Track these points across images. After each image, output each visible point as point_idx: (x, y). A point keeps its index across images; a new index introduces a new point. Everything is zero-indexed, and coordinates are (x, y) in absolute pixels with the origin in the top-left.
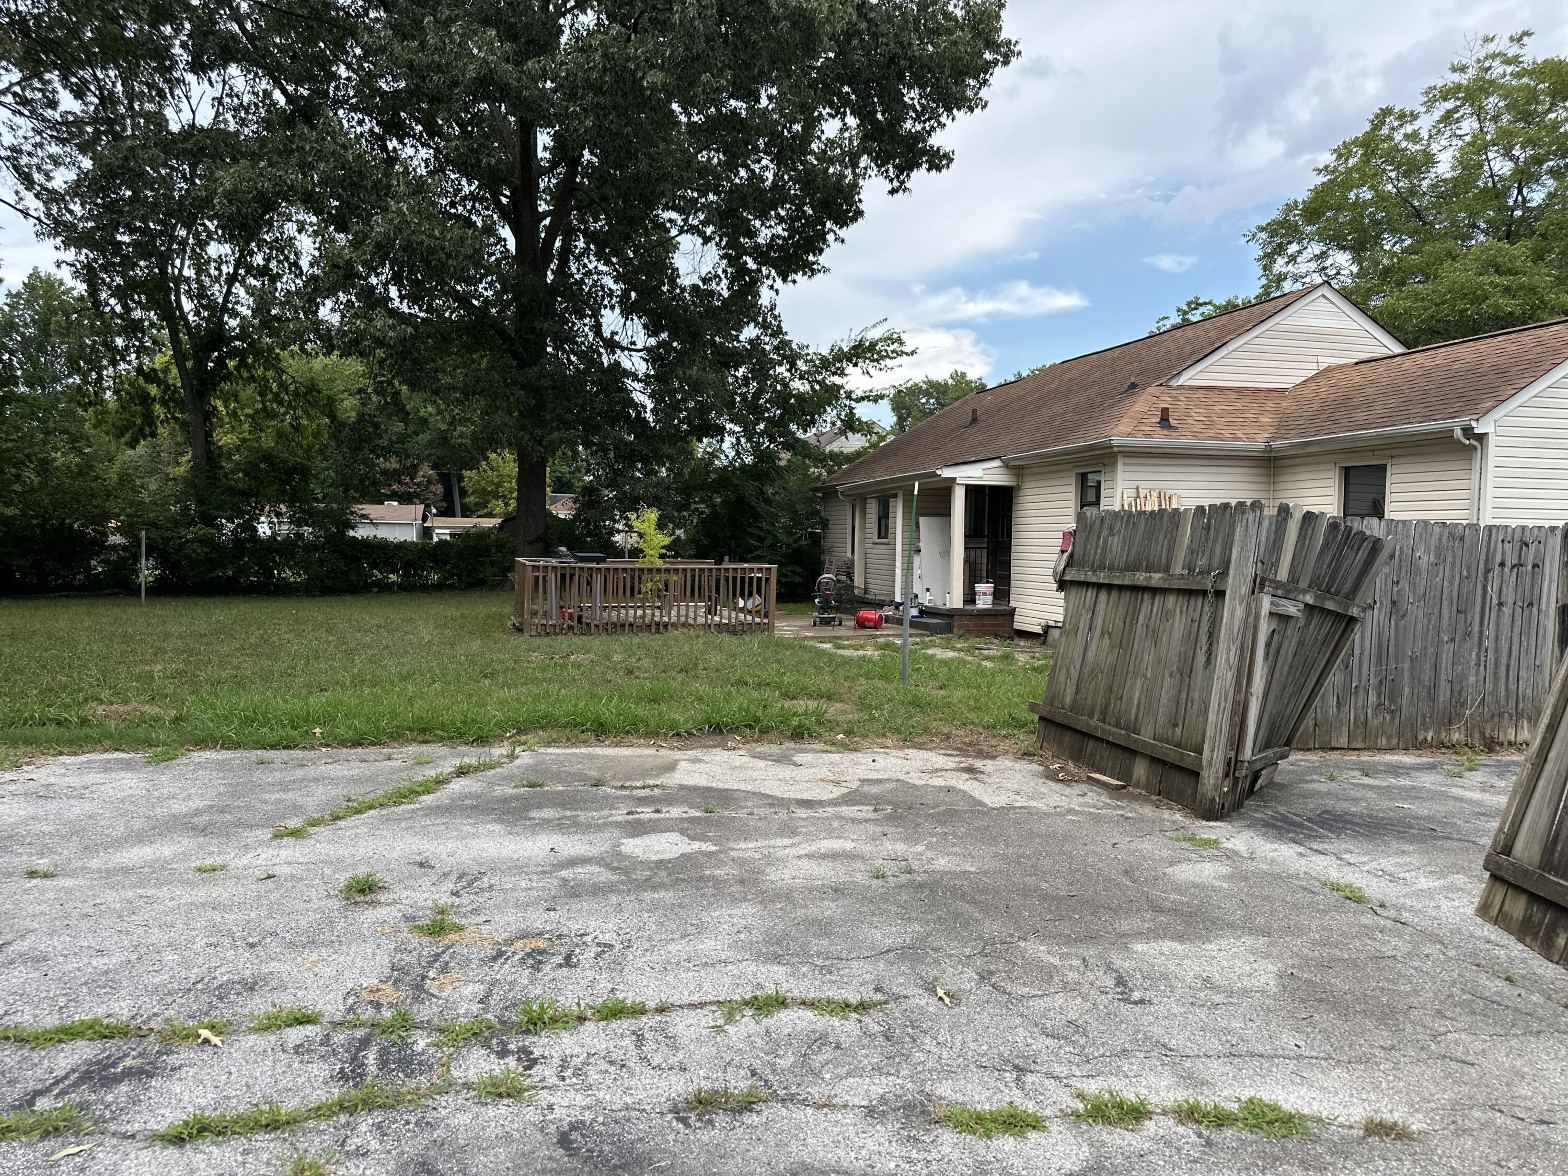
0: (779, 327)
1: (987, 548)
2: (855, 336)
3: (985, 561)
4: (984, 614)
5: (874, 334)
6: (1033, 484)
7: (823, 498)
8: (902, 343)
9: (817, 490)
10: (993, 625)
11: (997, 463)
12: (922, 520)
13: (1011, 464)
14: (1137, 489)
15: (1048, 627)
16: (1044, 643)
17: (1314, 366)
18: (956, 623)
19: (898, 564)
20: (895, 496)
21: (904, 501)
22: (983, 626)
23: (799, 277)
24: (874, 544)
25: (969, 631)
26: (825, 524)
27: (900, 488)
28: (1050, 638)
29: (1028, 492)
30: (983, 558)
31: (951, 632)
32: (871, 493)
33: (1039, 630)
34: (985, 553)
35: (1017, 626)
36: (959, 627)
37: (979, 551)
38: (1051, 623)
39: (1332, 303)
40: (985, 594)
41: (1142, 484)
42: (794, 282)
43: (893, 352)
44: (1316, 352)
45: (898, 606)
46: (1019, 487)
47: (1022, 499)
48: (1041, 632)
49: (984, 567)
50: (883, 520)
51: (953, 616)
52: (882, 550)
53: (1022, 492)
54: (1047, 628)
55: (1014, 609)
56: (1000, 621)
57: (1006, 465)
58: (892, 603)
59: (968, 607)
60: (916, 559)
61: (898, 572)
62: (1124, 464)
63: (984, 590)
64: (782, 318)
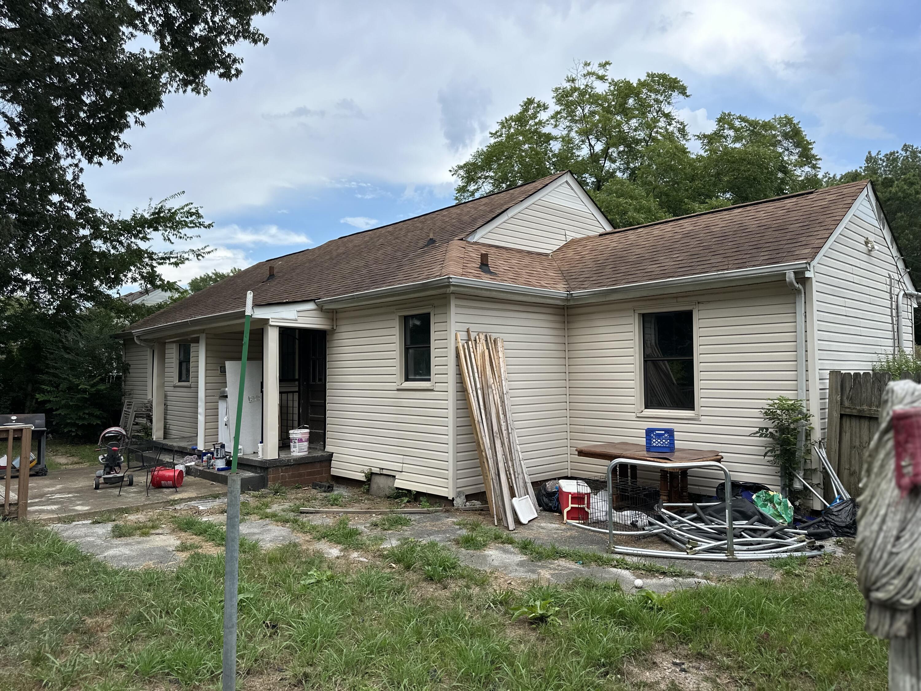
0: (82, 194)
1: (299, 392)
2: (155, 204)
3: (296, 404)
4: (300, 462)
5: (174, 204)
6: (350, 328)
7: (124, 345)
8: (199, 216)
9: (117, 336)
10: (310, 474)
11: (311, 306)
12: (228, 364)
13: (326, 307)
14: (468, 331)
15: (372, 474)
16: (368, 491)
17: (563, 238)
18: (271, 476)
19: (201, 410)
20: (197, 341)
21: (207, 345)
22: (300, 475)
23: (104, 160)
24: (175, 387)
25: (284, 484)
26: (125, 368)
27: (203, 331)
28: (374, 486)
29: (344, 336)
30: (294, 402)
31: (264, 486)
32: (170, 337)
33: (361, 477)
34: (296, 396)
35: (334, 472)
36: (275, 480)
37: (290, 396)
38: (375, 470)
39: (572, 189)
40: (300, 440)
41: (472, 328)
42: (100, 164)
43: (191, 222)
44: (565, 227)
45: (201, 455)
46: (333, 331)
47: (336, 343)
48: (364, 479)
49: (296, 411)
50: (184, 365)
51: (267, 468)
52: (182, 393)
53: (336, 336)
54: (370, 476)
55: (332, 455)
56: (317, 468)
57: (321, 308)
58: (193, 452)
59: (283, 456)
60: (222, 406)
61: (201, 418)
62: (457, 306)
63: (299, 436)
64: (85, 188)
